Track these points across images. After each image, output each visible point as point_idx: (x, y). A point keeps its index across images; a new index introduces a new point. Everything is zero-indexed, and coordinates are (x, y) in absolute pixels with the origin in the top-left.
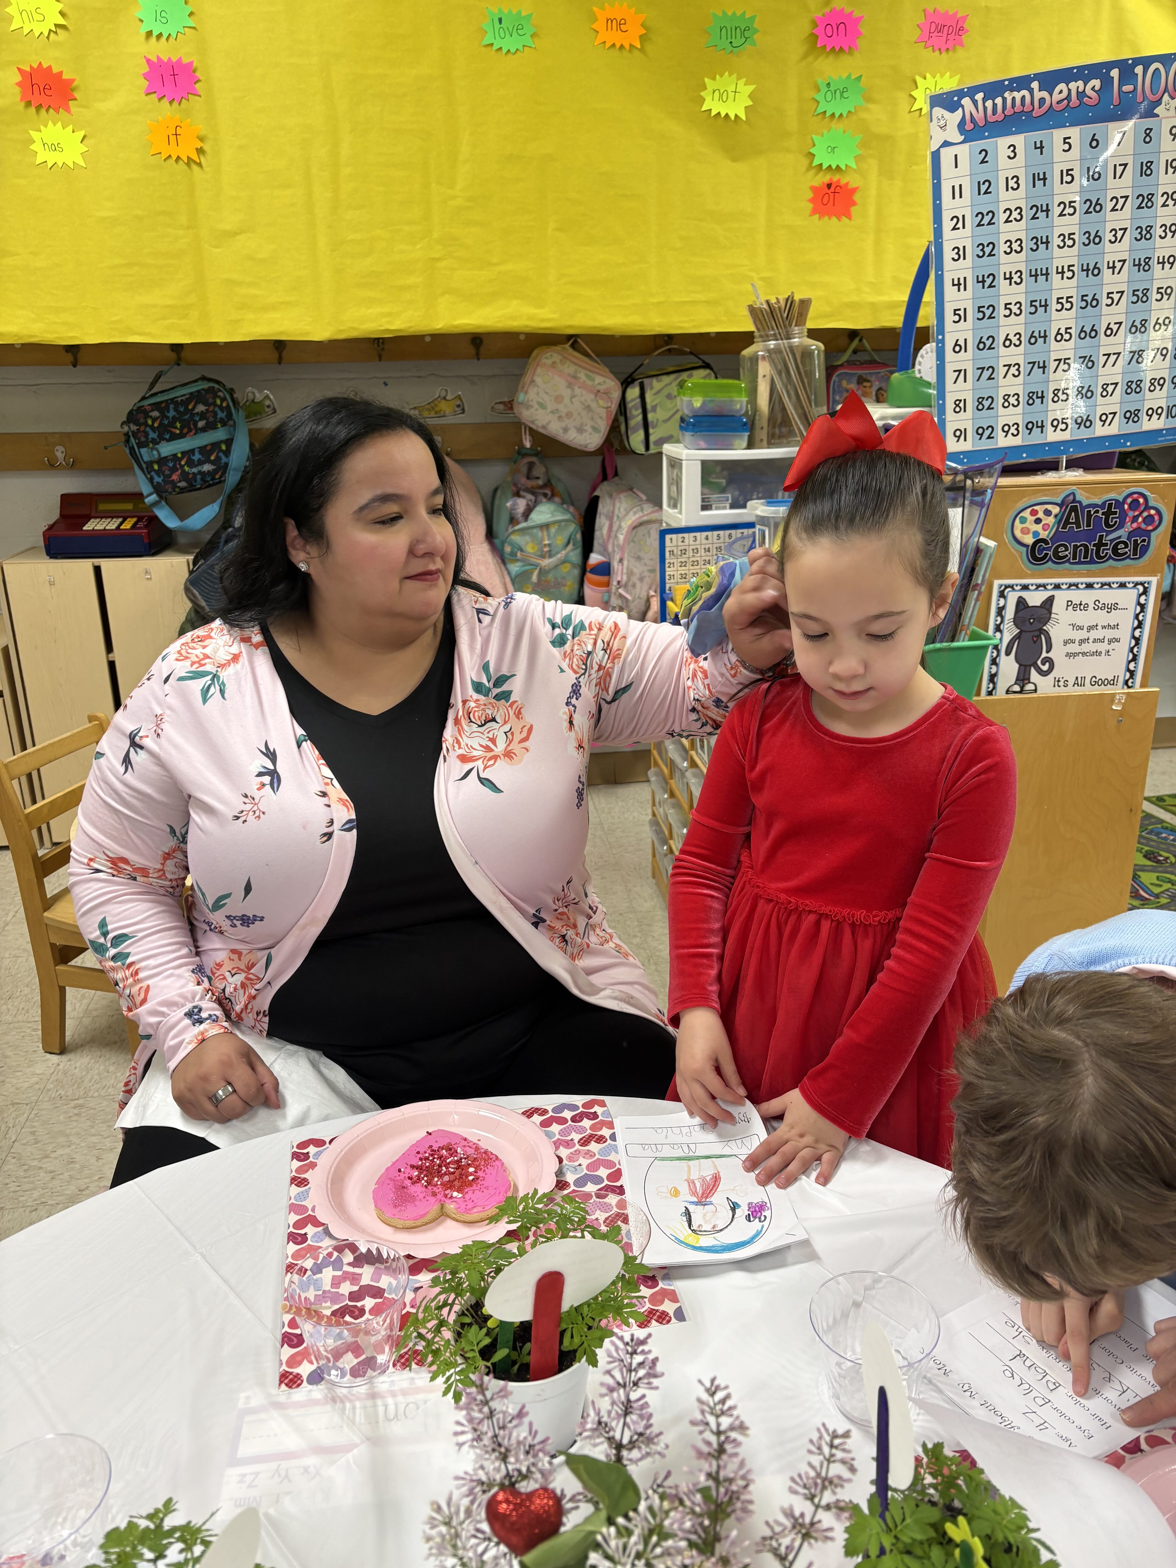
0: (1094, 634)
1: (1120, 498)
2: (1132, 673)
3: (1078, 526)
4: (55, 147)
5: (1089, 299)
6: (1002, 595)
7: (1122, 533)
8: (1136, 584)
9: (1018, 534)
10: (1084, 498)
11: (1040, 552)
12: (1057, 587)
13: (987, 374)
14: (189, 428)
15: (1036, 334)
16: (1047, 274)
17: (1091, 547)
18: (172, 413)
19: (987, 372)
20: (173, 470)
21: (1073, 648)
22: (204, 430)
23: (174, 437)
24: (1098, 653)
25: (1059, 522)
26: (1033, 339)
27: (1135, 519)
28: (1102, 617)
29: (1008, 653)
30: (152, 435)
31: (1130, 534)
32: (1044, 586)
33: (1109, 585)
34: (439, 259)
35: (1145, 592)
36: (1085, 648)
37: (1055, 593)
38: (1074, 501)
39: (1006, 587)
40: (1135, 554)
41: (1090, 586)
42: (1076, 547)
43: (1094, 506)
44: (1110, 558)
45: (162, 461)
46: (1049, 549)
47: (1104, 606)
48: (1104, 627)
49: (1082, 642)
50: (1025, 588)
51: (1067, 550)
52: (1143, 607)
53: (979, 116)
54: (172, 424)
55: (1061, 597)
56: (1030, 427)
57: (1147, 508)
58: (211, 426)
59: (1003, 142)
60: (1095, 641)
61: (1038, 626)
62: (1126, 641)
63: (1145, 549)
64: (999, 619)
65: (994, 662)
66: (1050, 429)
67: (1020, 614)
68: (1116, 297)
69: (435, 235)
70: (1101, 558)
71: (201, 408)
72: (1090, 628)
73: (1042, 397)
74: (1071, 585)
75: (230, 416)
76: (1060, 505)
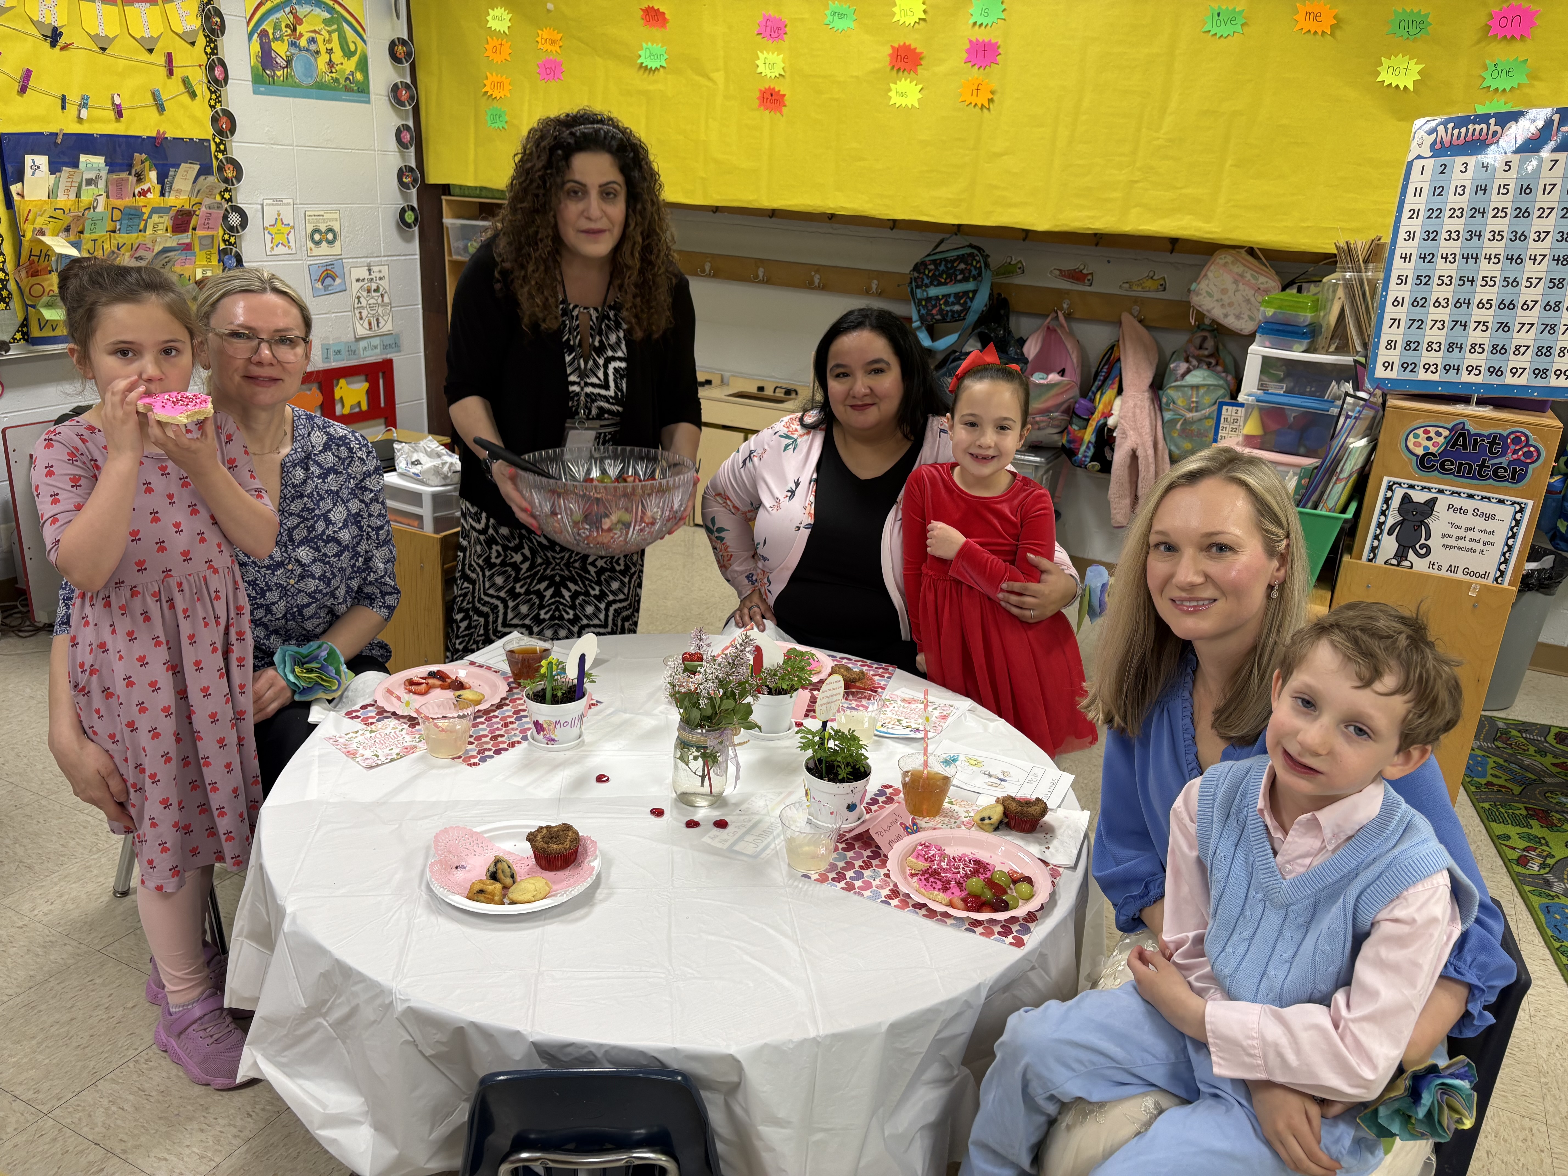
0: (1470, 535)
1: (1505, 434)
2: (1502, 574)
3: (1465, 448)
4: (903, 95)
5: (1511, 281)
6: (1390, 488)
7: (1504, 461)
8: (1514, 503)
9: (1411, 445)
10: (1472, 428)
11: (1429, 461)
12: (1441, 491)
13: (1416, 324)
14: (951, 278)
15: (1462, 301)
16: (1476, 258)
17: (1474, 467)
18: (942, 268)
19: (1418, 323)
20: (934, 306)
21: (1451, 542)
22: (960, 281)
23: (940, 284)
24: (1472, 550)
25: (1448, 443)
26: (1458, 304)
27: (1515, 452)
28: (1480, 523)
29: (1390, 533)
30: (926, 281)
31: (1510, 463)
32: (1429, 489)
33: (1489, 499)
34: (1137, 182)
35: (1521, 510)
36: (1461, 543)
37: (1439, 496)
38: (1463, 428)
39: (1394, 483)
40: (1513, 478)
41: (1471, 496)
42: (1461, 464)
43: (1480, 435)
44: (1490, 478)
45: (928, 299)
46: (1437, 461)
47: (1482, 515)
48: (1480, 531)
49: (1458, 538)
50: (1412, 487)
51: (1452, 464)
52: (1518, 523)
53: (1446, 140)
54: (941, 275)
55: (1443, 501)
56: (1447, 368)
57: (1528, 444)
58: (966, 279)
59: (1459, 160)
60: (1470, 540)
61: (1421, 518)
62: (1500, 547)
63: (1522, 477)
64: (1385, 506)
65: (1376, 537)
66: (1465, 373)
67: (1405, 506)
68: (1535, 282)
69: (1138, 165)
70: (1481, 476)
71: (962, 266)
72: (1467, 529)
73: (1461, 348)
74: (1453, 493)
75: (980, 274)
76: (1451, 430)
